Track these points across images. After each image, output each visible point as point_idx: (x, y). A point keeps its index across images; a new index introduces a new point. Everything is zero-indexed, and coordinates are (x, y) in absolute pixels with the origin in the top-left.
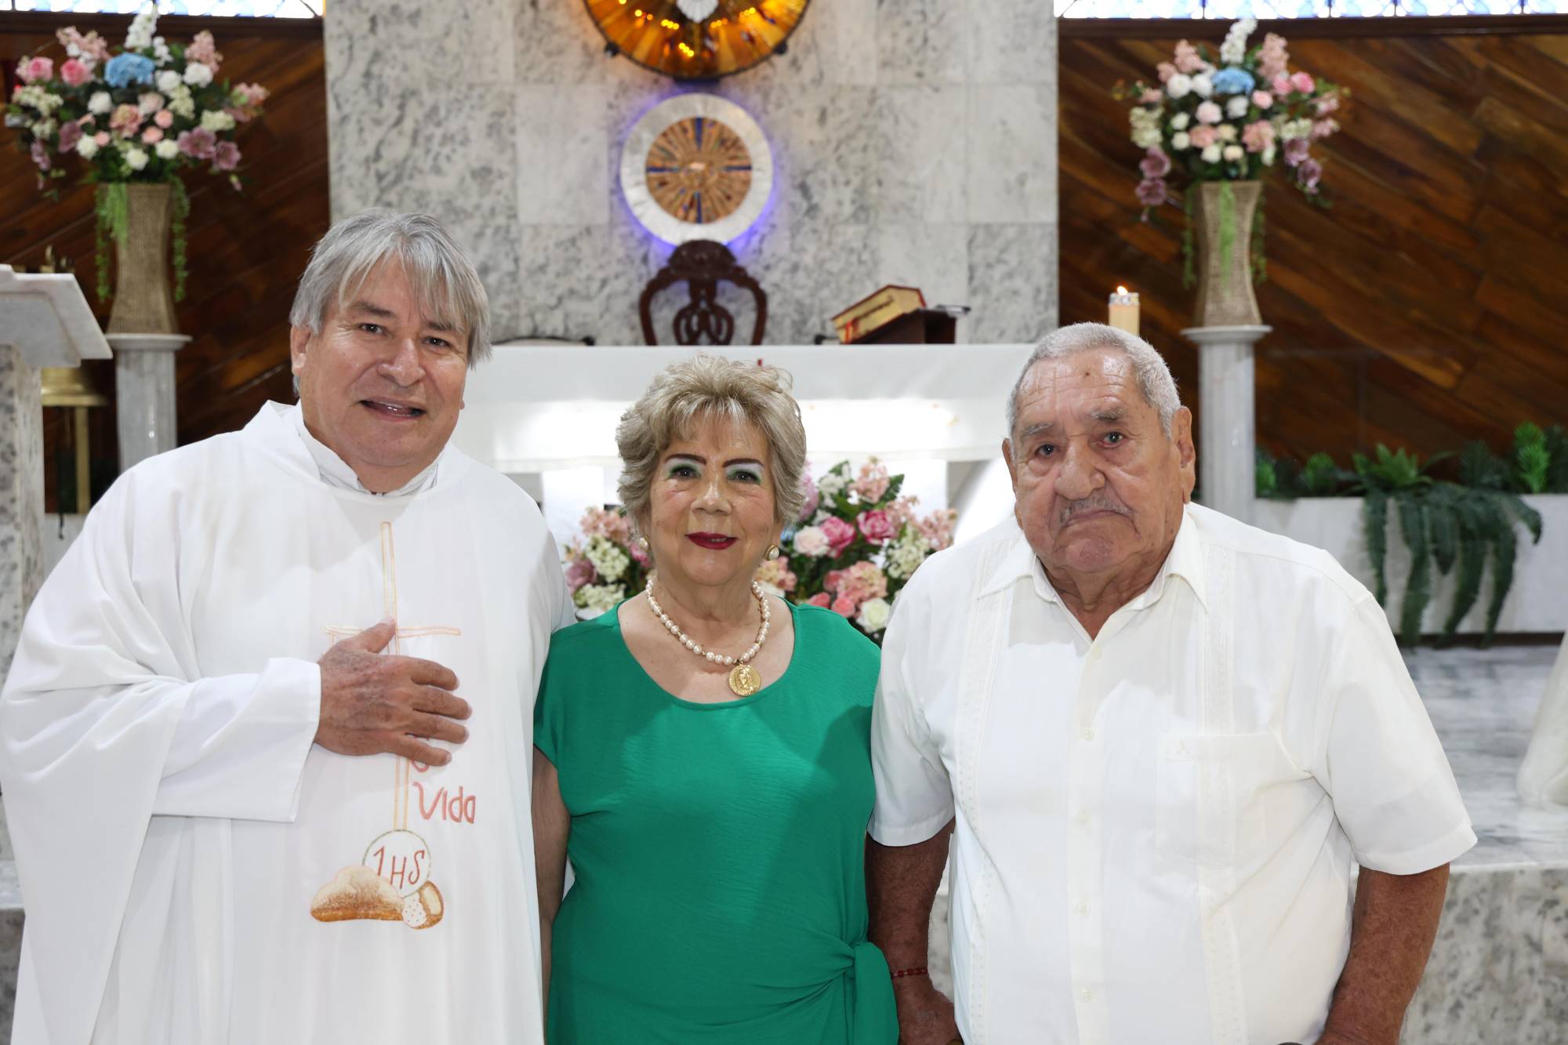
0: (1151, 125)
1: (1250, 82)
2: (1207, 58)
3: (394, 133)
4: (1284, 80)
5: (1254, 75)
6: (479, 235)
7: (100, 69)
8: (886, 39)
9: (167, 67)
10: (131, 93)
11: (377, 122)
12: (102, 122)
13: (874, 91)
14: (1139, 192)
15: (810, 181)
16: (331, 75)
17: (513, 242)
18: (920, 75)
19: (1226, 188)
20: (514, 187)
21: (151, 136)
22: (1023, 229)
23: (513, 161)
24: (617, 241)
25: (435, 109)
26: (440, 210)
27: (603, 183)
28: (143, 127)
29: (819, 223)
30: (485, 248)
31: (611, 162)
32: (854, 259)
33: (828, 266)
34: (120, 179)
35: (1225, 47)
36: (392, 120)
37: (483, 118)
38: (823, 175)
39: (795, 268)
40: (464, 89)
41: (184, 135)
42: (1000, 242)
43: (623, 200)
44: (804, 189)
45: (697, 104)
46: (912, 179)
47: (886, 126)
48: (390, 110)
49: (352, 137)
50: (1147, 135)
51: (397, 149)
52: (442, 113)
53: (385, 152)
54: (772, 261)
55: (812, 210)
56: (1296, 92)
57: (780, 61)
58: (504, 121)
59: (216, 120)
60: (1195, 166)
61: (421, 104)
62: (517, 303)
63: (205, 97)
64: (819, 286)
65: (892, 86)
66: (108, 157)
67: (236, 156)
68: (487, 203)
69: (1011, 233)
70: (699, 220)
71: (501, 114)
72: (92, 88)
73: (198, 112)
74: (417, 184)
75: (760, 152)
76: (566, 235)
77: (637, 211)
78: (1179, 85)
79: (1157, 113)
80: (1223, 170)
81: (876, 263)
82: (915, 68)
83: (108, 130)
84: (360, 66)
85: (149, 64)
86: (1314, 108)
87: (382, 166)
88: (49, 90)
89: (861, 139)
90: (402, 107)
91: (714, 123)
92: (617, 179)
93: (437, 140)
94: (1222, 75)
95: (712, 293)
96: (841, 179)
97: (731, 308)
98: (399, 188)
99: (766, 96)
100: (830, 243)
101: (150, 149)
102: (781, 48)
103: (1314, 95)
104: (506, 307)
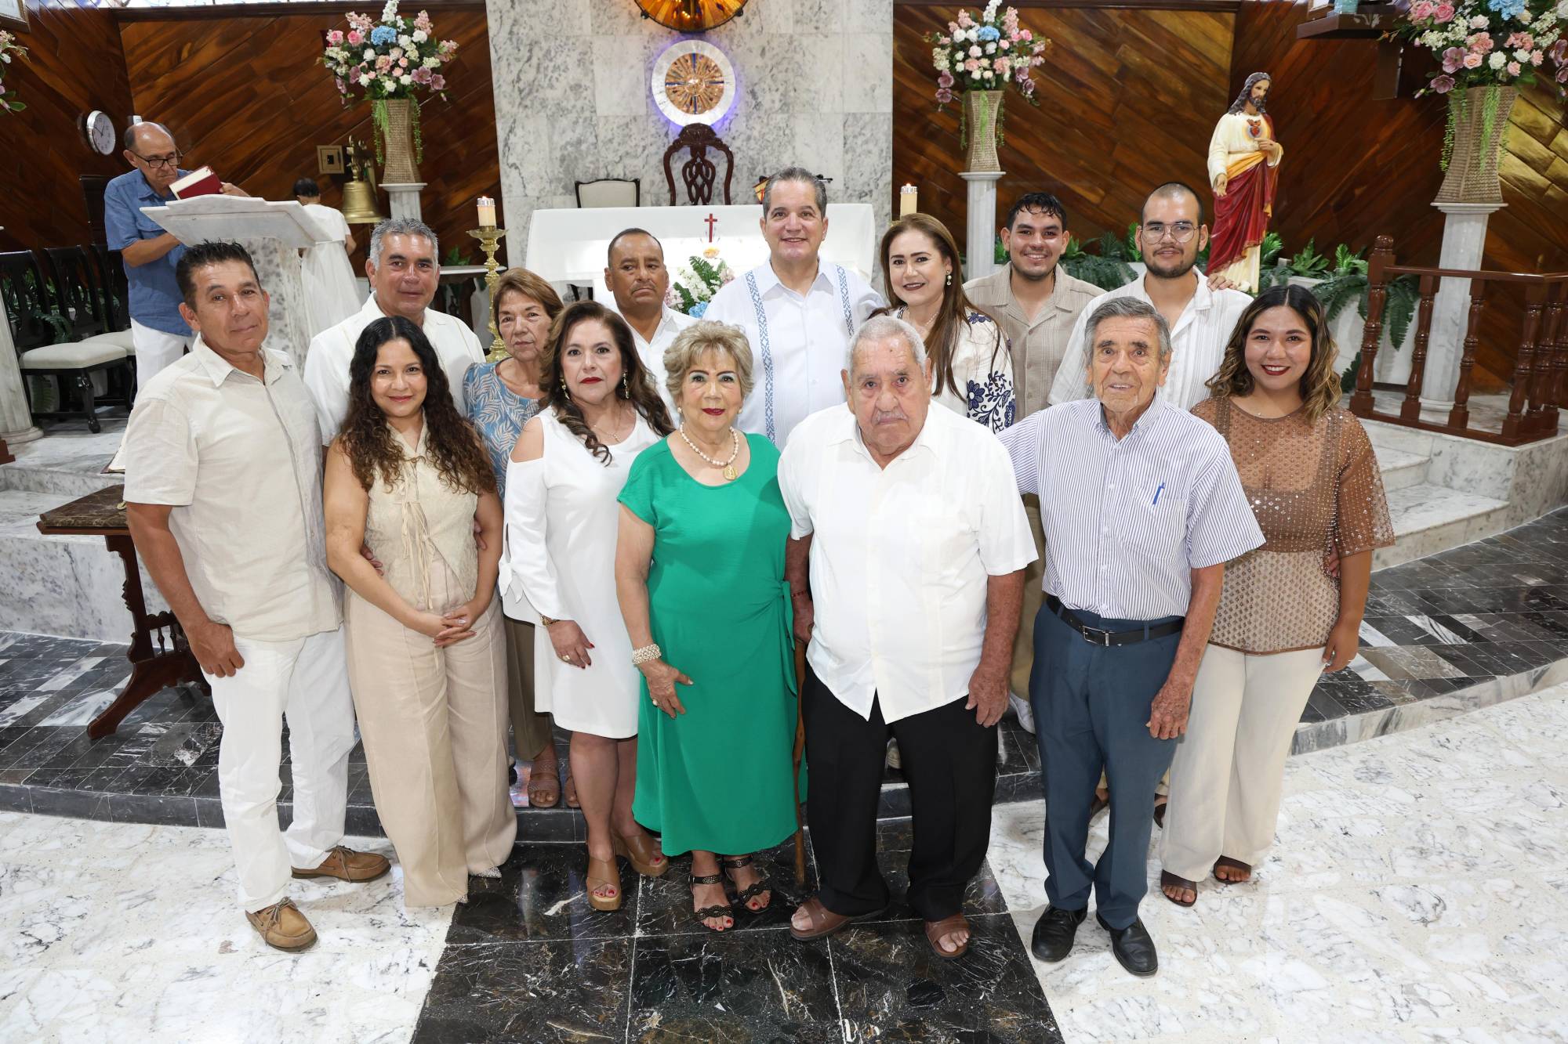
0: (944, 58)
1: (998, 34)
2: (975, 20)
3: (527, 65)
4: (1015, 33)
5: (1000, 30)
6: (576, 123)
7: (368, 35)
8: (798, 7)
9: (404, 32)
10: (385, 48)
11: (518, 60)
12: (372, 65)
13: (791, 37)
14: (937, 96)
15: (756, 89)
16: (491, 34)
17: (594, 126)
18: (817, 28)
19: (984, 94)
20: (594, 95)
21: (397, 72)
22: (873, 116)
23: (593, 80)
24: (651, 124)
25: (549, 51)
26: (554, 109)
27: (642, 92)
28: (392, 68)
29: (762, 113)
30: (579, 130)
31: (646, 80)
32: (781, 133)
33: (767, 137)
34: (382, 97)
35: (985, 14)
36: (525, 59)
37: (575, 56)
38: (763, 85)
39: (749, 138)
40: (564, 39)
41: (414, 71)
42: (861, 123)
43: (653, 101)
44: (753, 93)
45: (693, 45)
46: (813, 88)
47: (798, 57)
48: (524, 53)
49: (504, 70)
50: (942, 63)
51: (529, 75)
52: (553, 54)
53: (522, 77)
54: (736, 135)
55: (758, 105)
56: (1022, 40)
57: (739, 20)
58: (586, 57)
59: (431, 62)
60: (967, 82)
61: (541, 49)
62: (598, 160)
63: (425, 49)
64: (762, 149)
65: (802, 35)
66: (376, 84)
67: (443, 82)
68: (579, 104)
69: (867, 118)
70: (695, 112)
71: (585, 54)
72: (365, 46)
73: (421, 58)
74: (541, 95)
75: (728, 74)
76: (623, 121)
77: (661, 107)
78: (959, 35)
79: (947, 51)
80: (982, 84)
81: (793, 136)
82: (814, 24)
83: (375, 70)
84: (507, 28)
85: (394, 31)
86: (1032, 49)
87: (521, 85)
88: (343, 50)
89: (785, 65)
90: (530, 51)
91: (703, 56)
92: (650, 89)
93: (550, 69)
94: (983, 29)
95: (703, 153)
96: (774, 88)
97: (714, 162)
98: (530, 98)
99: (732, 40)
100: (768, 124)
101: (397, 80)
102: (739, 13)
103: (1032, 42)
104: (592, 162)
